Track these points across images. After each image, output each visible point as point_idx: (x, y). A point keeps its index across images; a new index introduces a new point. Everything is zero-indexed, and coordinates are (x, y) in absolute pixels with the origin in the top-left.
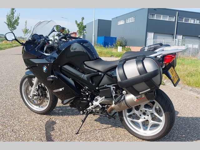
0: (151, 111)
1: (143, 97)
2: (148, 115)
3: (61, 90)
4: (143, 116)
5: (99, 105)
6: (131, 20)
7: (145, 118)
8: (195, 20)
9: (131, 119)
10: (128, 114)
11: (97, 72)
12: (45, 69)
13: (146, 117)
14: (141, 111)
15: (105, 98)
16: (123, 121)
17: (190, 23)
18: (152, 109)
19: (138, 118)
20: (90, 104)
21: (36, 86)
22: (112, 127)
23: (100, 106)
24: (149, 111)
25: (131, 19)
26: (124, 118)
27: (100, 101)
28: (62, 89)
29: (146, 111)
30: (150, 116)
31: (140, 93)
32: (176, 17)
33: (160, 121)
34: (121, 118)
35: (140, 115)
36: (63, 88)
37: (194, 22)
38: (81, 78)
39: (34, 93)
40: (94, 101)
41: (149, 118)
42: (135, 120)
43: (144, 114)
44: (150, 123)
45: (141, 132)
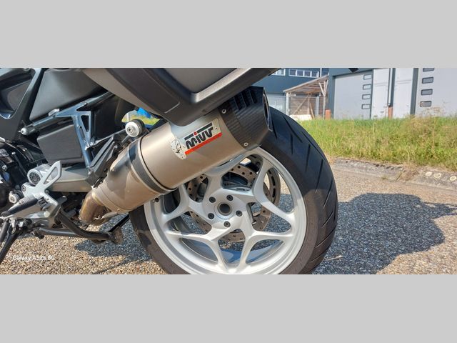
0: (249, 193)
1: (214, 133)
2: (239, 213)
4: (221, 218)
5: (47, 197)
7: (227, 224)
9: (179, 234)
10: (165, 218)
13: (232, 219)
14: (212, 200)
15: (63, 165)
16: (150, 243)
18: (251, 186)
19: (204, 227)
20: (12, 196)
22: (126, 262)
23: (51, 201)
24: (241, 196)
26: (154, 233)
27: (46, 182)
29: (230, 198)
30: (245, 213)
31: (199, 98)
33: (285, 227)
34: (140, 235)
35: (211, 216)
40: (25, 185)
41: (242, 222)
43: (225, 209)
44: (248, 238)
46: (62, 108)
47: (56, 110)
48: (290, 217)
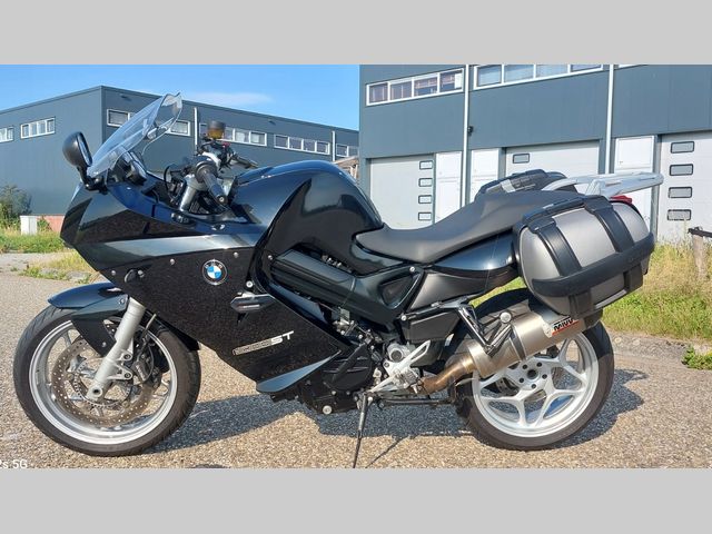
2: (545, 377)
3: (277, 340)
4: (529, 382)
6: (36, 130)
7: (533, 386)
8: (247, 134)
9: (492, 398)
10: (481, 383)
11: (399, 266)
12: (214, 271)
13: (539, 382)
14: (524, 367)
15: (432, 345)
16: (472, 407)
17: (234, 140)
20: (377, 373)
21: (126, 348)
24: (549, 362)
25: (38, 127)
26: (476, 397)
27: (412, 359)
28: (285, 338)
29: (539, 364)
30: (550, 377)
32: (193, 122)
35: (521, 381)
36: (288, 334)
37: (246, 140)
38: (347, 291)
39: (111, 377)
40: (387, 362)
41: (546, 383)
42: (503, 399)
43: (533, 374)
44: (549, 396)
45: (520, 427)
46: (444, 301)
47: (437, 304)
48: (583, 376)
